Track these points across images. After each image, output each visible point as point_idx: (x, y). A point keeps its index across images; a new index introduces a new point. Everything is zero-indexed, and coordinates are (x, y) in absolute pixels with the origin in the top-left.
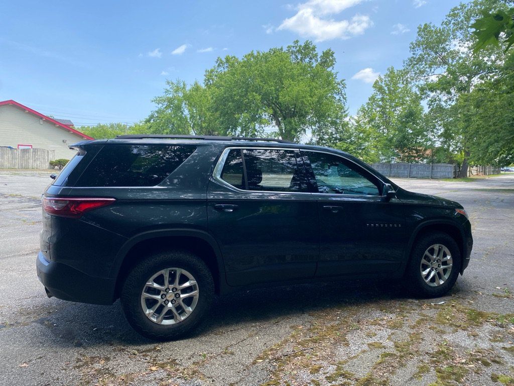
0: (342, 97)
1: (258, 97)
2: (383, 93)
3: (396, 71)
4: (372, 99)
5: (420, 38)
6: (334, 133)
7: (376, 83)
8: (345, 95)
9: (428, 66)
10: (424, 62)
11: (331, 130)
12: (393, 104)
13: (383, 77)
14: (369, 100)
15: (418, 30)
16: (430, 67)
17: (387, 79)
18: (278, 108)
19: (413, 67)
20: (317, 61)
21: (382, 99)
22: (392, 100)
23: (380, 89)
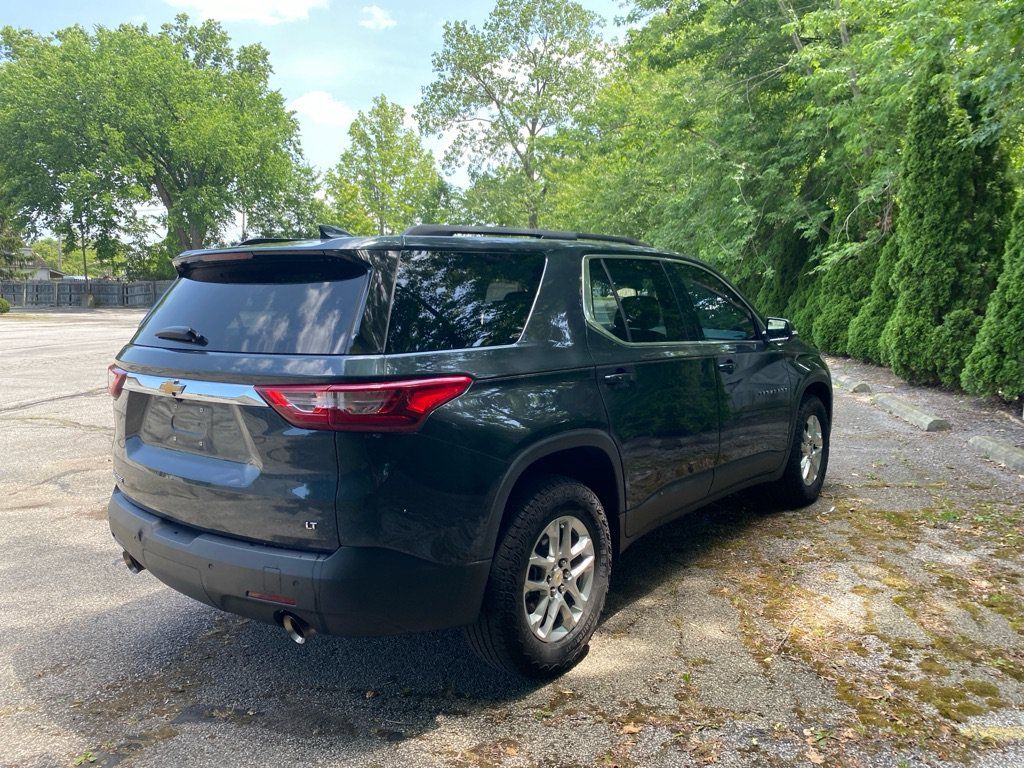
0: (292, 148)
1: (117, 136)
2: (368, 146)
3: (389, 105)
4: (347, 158)
5: (448, 47)
6: (292, 222)
7: (355, 125)
8: (299, 144)
9: (461, 102)
10: (455, 95)
11: (288, 216)
12: (389, 170)
13: (366, 115)
14: (343, 159)
15: (444, 31)
16: (466, 103)
17: (374, 120)
18: (163, 163)
19: (437, 102)
20: (230, 64)
21: (367, 159)
22: (386, 162)
23: (363, 139)
